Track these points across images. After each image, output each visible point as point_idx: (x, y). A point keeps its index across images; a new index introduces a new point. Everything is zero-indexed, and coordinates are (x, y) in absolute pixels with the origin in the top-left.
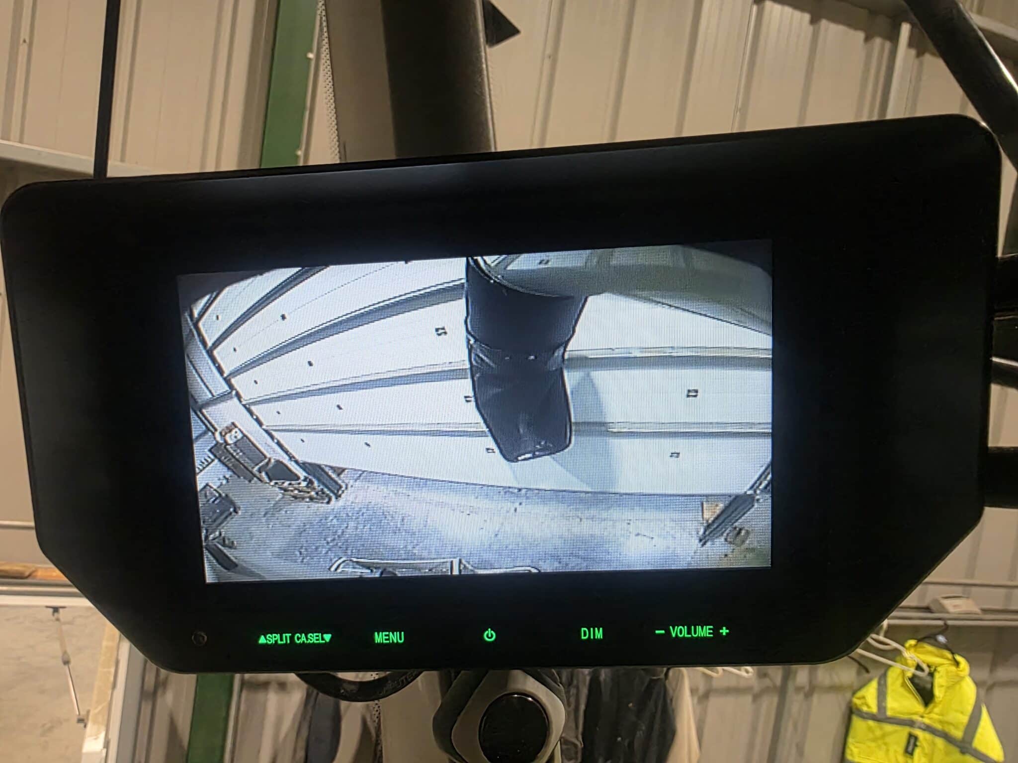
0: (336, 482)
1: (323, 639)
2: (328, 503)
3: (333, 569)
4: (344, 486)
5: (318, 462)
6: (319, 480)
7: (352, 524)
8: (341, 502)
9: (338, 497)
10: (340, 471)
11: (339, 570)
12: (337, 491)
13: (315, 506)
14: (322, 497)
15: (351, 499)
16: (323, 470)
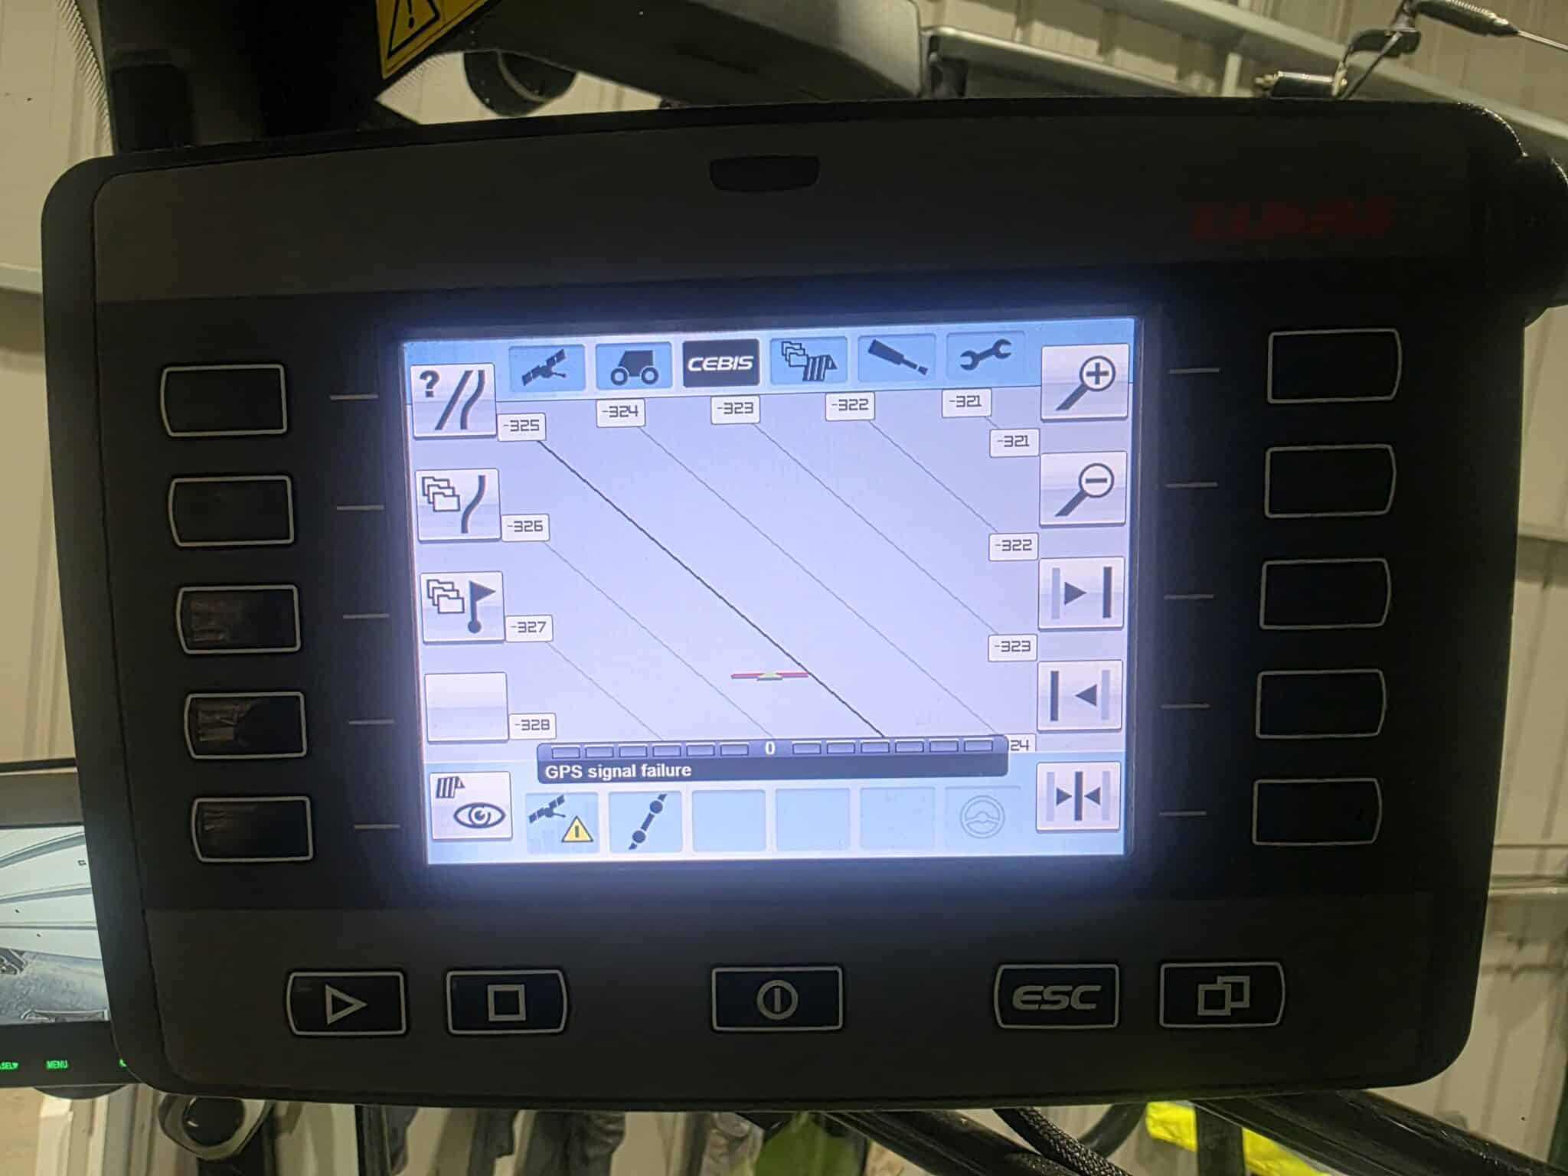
0: (19, 961)
1: (12, 1066)
2: (15, 973)
3: (22, 1017)
4: (24, 962)
5: (9, 947)
6: (7, 958)
7: (33, 988)
8: (24, 973)
9: (21, 970)
10: (21, 953)
11: (27, 1018)
12: (20, 966)
13: (6, 976)
14: (10, 970)
15: (31, 971)
16: (11, 954)
